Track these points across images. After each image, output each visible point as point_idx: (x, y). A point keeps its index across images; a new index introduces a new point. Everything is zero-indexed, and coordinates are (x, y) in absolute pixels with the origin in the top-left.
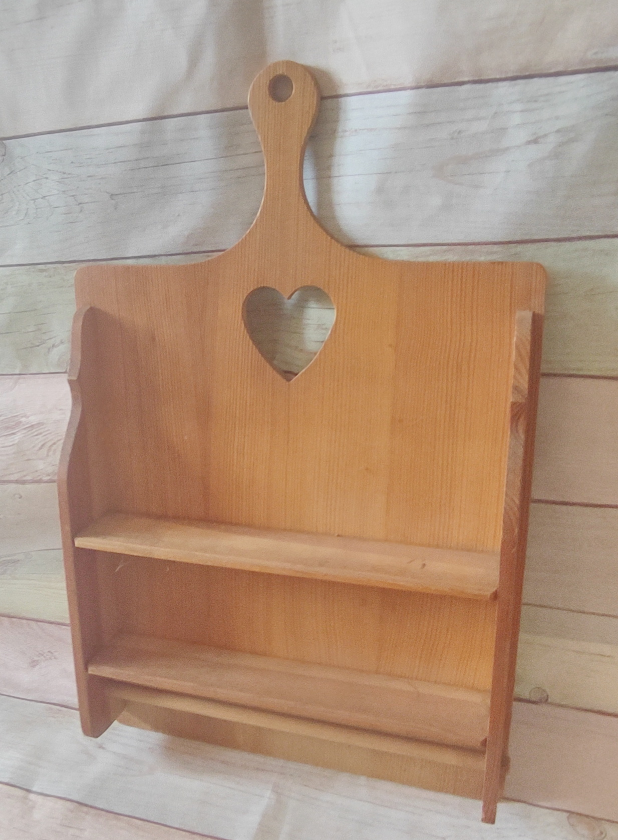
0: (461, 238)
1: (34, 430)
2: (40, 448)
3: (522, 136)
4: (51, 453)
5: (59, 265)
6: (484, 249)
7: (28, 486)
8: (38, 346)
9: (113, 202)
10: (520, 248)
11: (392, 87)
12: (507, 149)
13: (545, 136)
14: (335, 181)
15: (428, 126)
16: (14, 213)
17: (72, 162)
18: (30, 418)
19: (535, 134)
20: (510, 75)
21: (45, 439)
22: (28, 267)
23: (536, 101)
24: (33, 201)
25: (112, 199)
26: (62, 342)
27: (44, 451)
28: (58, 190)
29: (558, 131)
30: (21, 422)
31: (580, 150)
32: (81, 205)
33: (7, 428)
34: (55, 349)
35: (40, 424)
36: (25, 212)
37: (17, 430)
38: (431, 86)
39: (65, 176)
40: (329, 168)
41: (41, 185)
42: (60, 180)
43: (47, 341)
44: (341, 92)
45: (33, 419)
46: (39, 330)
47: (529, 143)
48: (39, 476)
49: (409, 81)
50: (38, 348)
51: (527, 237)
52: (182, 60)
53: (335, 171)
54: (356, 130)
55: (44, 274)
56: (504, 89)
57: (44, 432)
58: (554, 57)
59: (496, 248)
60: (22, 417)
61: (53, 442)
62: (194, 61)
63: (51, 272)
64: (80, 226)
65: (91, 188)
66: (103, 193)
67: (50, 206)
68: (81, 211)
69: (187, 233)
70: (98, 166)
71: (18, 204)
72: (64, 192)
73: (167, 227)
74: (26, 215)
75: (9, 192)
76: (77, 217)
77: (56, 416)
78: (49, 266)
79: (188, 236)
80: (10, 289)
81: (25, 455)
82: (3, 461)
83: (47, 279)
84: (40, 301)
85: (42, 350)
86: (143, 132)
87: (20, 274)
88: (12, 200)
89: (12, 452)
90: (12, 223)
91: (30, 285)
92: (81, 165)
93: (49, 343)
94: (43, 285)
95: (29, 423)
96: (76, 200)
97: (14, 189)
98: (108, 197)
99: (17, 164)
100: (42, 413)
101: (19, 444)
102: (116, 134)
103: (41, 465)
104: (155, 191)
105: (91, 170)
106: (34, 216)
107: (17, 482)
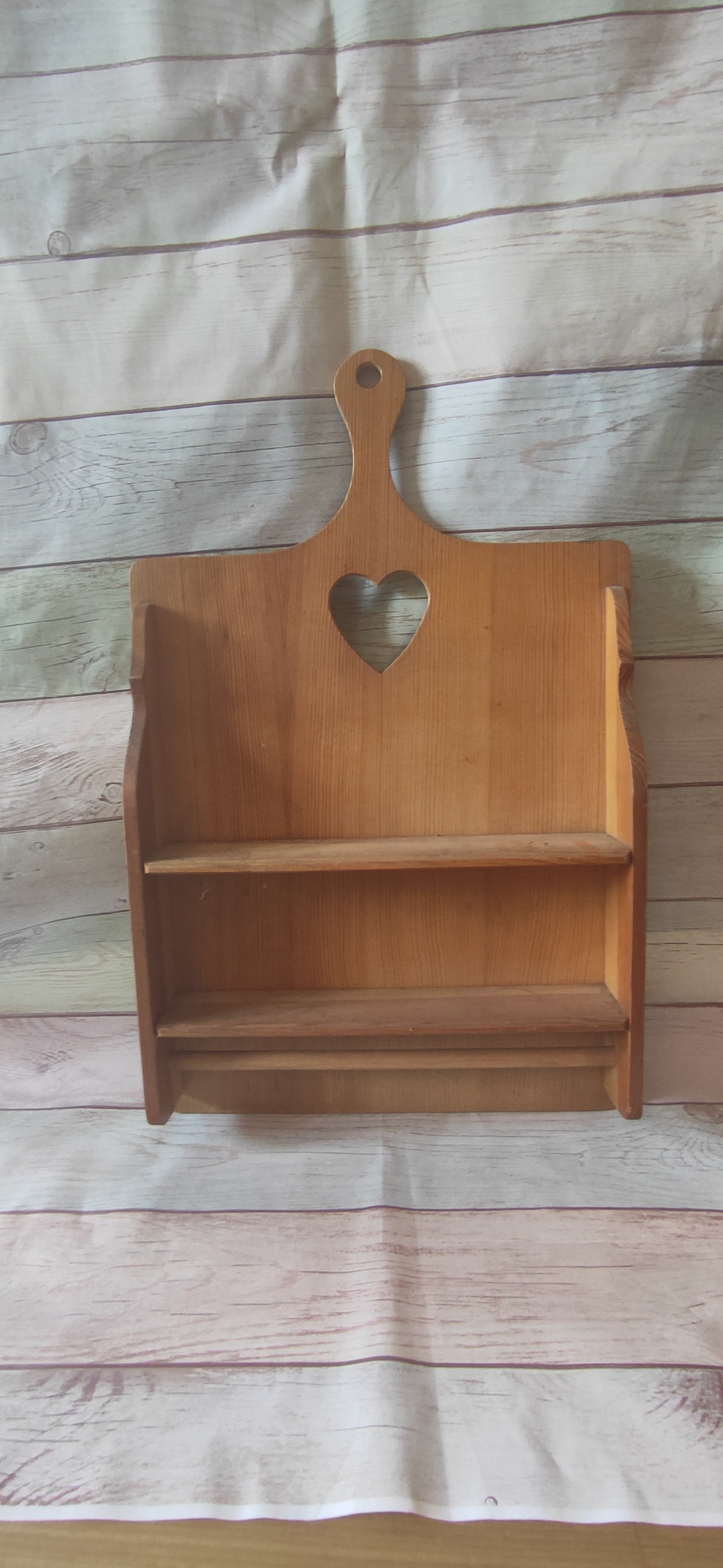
0: (547, 522)
1: (64, 761)
2: (71, 783)
3: (603, 423)
4: (85, 787)
5: (107, 563)
6: (569, 532)
7: (53, 831)
8: (71, 661)
9: (178, 490)
10: (600, 532)
11: (482, 376)
12: (588, 436)
13: (622, 424)
14: (421, 469)
15: (516, 412)
16: (53, 504)
17: (131, 447)
18: (58, 748)
19: (613, 422)
20: (591, 367)
21: (78, 771)
22: (67, 566)
23: (614, 392)
24: (78, 491)
25: (177, 487)
26: (103, 656)
27: (76, 786)
28: (111, 478)
29: (633, 420)
30: (46, 753)
31: (652, 437)
32: (140, 494)
33: (28, 761)
34: (93, 665)
35: (70, 754)
36: (68, 502)
37: (42, 763)
38: (520, 374)
39: (120, 462)
40: (415, 457)
41: (89, 471)
42: (115, 467)
43: (84, 655)
44: (427, 383)
45: (63, 749)
46: (76, 641)
47: (609, 430)
48: (68, 817)
49: (499, 370)
50: (71, 664)
51: (606, 521)
52: (263, 342)
53: (422, 459)
54: (443, 419)
55: (88, 573)
56: (586, 381)
57: (77, 762)
58: (629, 352)
59: (579, 531)
61: (87, 773)
62: (276, 345)
63: (97, 572)
64: (137, 517)
65: (152, 475)
66: (166, 481)
67: (100, 495)
68: (138, 501)
69: (261, 524)
70: (162, 451)
71: (58, 494)
72: (119, 479)
73: (237, 519)
74: (68, 506)
75: (48, 481)
76: (134, 507)
77: (92, 742)
78: (94, 564)
79: (262, 528)
80: (42, 593)
81: (51, 792)
82: (22, 802)
83: (91, 579)
84: (80, 606)
85: (76, 667)
86: (216, 416)
87: (56, 574)
88: (51, 490)
89: (34, 790)
90: (49, 516)
91: (68, 587)
92: (142, 450)
93: (86, 658)
94: (85, 586)
95: (55, 754)
96: (133, 489)
97: (55, 477)
98: (171, 485)
99: (60, 449)
100: (74, 740)
101: (44, 780)
102: (185, 417)
103: (71, 804)
104: (227, 479)
105: (154, 456)
106: (79, 507)
107: (39, 827)
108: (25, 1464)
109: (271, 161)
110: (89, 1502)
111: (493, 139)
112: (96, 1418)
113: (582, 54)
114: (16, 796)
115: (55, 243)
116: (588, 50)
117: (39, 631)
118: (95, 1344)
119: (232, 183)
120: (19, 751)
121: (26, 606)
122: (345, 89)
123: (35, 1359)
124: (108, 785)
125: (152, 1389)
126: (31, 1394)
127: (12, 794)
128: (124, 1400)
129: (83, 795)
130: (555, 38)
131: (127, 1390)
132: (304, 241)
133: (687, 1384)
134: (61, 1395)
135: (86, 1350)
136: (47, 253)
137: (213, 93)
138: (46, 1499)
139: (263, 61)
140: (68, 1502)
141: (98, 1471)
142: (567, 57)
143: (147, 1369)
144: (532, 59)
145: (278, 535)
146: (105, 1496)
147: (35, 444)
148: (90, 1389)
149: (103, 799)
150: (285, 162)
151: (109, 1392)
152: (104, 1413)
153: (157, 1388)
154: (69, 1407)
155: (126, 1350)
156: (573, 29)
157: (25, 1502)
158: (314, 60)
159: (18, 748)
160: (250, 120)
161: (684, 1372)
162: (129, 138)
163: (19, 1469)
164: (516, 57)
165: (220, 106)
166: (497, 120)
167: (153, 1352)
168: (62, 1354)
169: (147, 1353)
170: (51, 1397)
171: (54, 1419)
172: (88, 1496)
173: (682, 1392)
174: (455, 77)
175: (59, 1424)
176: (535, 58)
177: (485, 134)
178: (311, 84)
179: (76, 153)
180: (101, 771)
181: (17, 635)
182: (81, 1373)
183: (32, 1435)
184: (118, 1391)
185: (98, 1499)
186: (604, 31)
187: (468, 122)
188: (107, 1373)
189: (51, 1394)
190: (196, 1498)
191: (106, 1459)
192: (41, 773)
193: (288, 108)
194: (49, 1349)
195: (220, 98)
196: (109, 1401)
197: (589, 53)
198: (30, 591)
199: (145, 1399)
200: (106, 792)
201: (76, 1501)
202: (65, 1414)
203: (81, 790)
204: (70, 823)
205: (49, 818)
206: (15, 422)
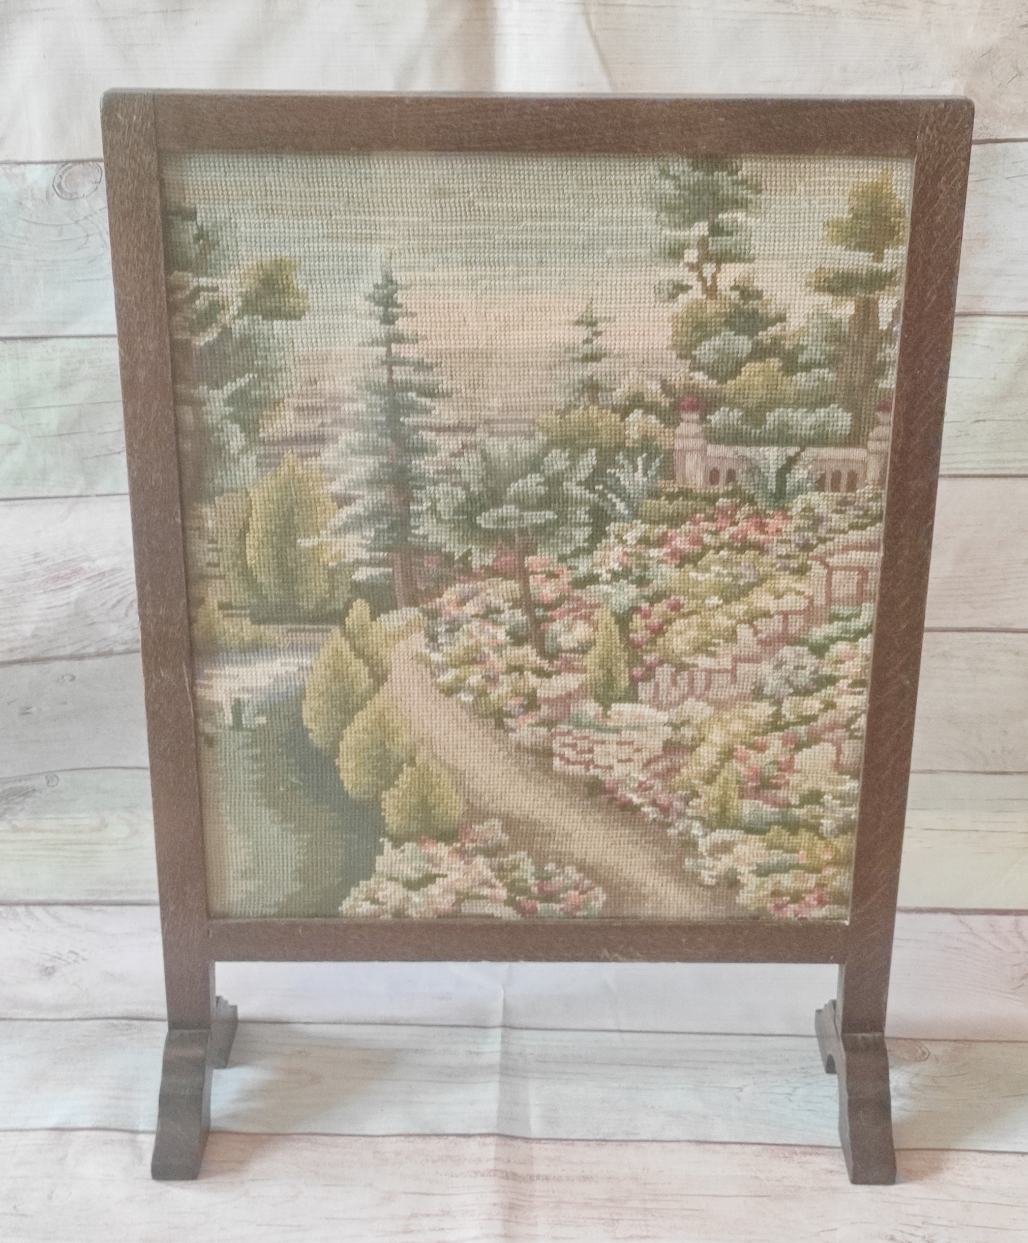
1: (105, 580)
2: (114, 606)
7: (90, 663)
8: (118, 453)
21: (123, 592)
27: (120, 610)
37: (75, 581)
45: (104, 564)
48: (108, 646)
57: (122, 582)
60: (83, 561)
81: (88, 617)
82: (49, 629)
103: (114, 630)
107: (71, 657)
114: (42, 622)
117: (79, 415)
120: (45, 565)
127: (36, 619)
181: (51, 419)
198: (71, 367)
203: (126, 615)
204: (110, 653)
205: (84, 648)
206: (61, 162)
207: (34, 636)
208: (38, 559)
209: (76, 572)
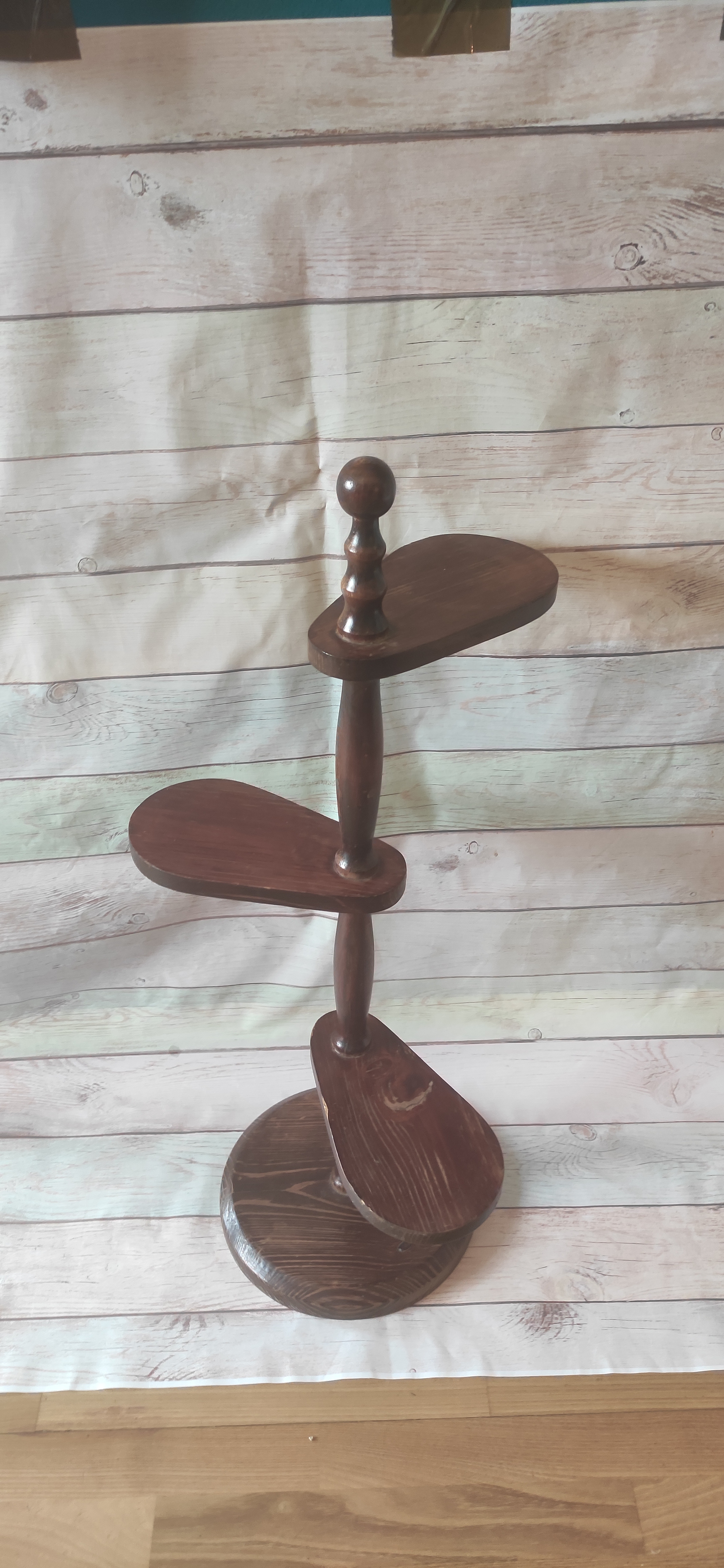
1: (97, 903)
2: (105, 916)
4: (116, 918)
5: (131, 775)
7: (92, 943)
8: (101, 834)
9: (189, 728)
12: (513, 696)
13: (540, 690)
16: (85, 735)
17: (149, 700)
18: (93, 894)
19: (533, 689)
21: (111, 908)
22: (98, 777)
23: (534, 671)
24: (106, 727)
25: (187, 726)
27: (109, 917)
28: (134, 720)
29: (548, 688)
30: (83, 897)
32: (157, 731)
33: (68, 904)
34: (117, 836)
35: (103, 898)
36: (97, 735)
37: (79, 905)
39: (141, 710)
41: (115, 715)
42: (136, 713)
43: (111, 829)
45: (97, 894)
46: (105, 823)
47: (529, 693)
48: (103, 933)
50: (101, 836)
52: (258, 632)
55: (115, 781)
57: (108, 903)
58: (545, 647)
60: (85, 893)
61: (118, 910)
62: (267, 634)
63: (123, 780)
64: (155, 746)
65: (168, 719)
66: (179, 723)
67: (124, 731)
68: (156, 736)
69: (254, 748)
70: (175, 703)
71: (89, 729)
72: (140, 722)
73: (236, 744)
74: (98, 737)
75: (79, 720)
76: (153, 740)
77: (120, 889)
78: (120, 776)
79: (256, 750)
80: (77, 794)
81: (89, 922)
82: (67, 929)
83: (118, 785)
84: (109, 802)
85: (104, 837)
86: (219, 681)
87: (89, 782)
88: (83, 726)
89: (77, 921)
90: (81, 743)
91: (99, 790)
92: (158, 702)
93: (113, 832)
94: (113, 790)
95: (91, 898)
96: (152, 728)
97: (85, 718)
98: (183, 725)
99: (88, 699)
100: (105, 888)
101: (82, 915)
102: (196, 681)
103: (105, 927)
104: (227, 720)
105: (168, 706)
106: (107, 738)
107: (81, 941)
108: (161, 1362)
109: (265, 511)
110: (202, 1378)
111: (445, 504)
112: (194, 1340)
113: (516, 453)
114: (62, 926)
115: (84, 565)
116: (521, 451)
117: (75, 818)
118: (182, 1301)
119: (232, 526)
120: (61, 896)
121: (64, 802)
122: (325, 465)
123: (148, 1310)
124: (134, 915)
125: (223, 1323)
126: (153, 1328)
127: (58, 925)
128: (208, 1330)
129: (114, 922)
130: (495, 441)
131: (208, 1324)
132: (292, 566)
133: (526, 1311)
134: (171, 1329)
135: (178, 1305)
136: (77, 570)
137: (218, 472)
138: (178, 1377)
139: (259, 449)
140: (191, 1378)
141: (203, 1364)
142: (505, 453)
143: (218, 1314)
144: (476, 452)
145: (269, 754)
146: (209, 1375)
147: (69, 696)
148: (187, 1324)
149: (130, 922)
150: (275, 512)
151: (199, 1326)
152: (198, 1337)
153: (226, 1324)
154: (178, 1334)
155: (202, 1304)
156: (510, 438)
157: (168, 1379)
158: (302, 448)
159: (60, 894)
160: (248, 487)
161: (525, 1305)
162: (148, 501)
163: (159, 1365)
164: (465, 450)
165: (223, 481)
166: (449, 490)
167: (219, 1304)
168: (165, 1307)
169: (216, 1305)
170: (166, 1329)
171: (170, 1341)
172: (200, 1376)
173: (522, 1316)
174: (416, 461)
175: (173, 1342)
176: (480, 452)
177: (440, 501)
178: (299, 464)
179: (105, 511)
180: (128, 908)
181: (57, 820)
182: (179, 1317)
183: (161, 1349)
184: (203, 1325)
185: (206, 1377)
186: (534, 441)
187: (426, 492)
188: (193, 1316)
189: (164, 1328)
190: (258, 1375)
191: (206, 1359)
192: (80, 911)
193: (278, 481)
194: (156, 1304)
195: (223, 476)
196: (200, 1331)
197: (521, 453)
198: (67, 793)
199: (221, 1329)
200: (133, 919)
201: (195, 1378)
202: (176, 1338)
203: (113, 919)
204: (105, 938)
205: (89, 936)
206: (51, 683)
207: (58, 934)
208: (56, 894)
209: (80, 899)
